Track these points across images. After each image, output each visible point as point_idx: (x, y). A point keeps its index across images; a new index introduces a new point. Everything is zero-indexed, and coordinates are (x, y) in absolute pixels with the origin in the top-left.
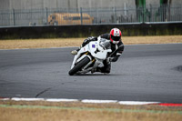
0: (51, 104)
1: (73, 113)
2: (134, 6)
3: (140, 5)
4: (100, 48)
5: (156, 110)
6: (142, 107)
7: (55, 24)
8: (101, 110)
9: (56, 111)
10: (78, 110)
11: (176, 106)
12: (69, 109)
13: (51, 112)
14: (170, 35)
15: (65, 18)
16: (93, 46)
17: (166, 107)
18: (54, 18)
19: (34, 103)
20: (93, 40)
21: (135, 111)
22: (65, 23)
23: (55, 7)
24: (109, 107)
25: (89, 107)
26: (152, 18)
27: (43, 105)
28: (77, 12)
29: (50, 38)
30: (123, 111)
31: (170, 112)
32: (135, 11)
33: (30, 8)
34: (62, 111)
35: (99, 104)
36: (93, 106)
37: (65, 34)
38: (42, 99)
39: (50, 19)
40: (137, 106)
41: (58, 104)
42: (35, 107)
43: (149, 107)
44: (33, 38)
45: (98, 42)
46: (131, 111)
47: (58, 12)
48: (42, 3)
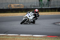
0: (9, 36)
1: (17, 39)
2: (38, 2)
3: (41, 1)
4: (31, 16)
5: (46, 38)
6: (41, 37)
7: (11, 8)
8: (27, 38)
9: (11, 39)
10: (19, 38)
11: (53, 37)
12: (15, 38)
13: (9, 39)
14: (51, 12)
15: (14, 6)
16: (28, 15)
17: (49, 37)
18: (10, 6)
19: (3, 36)
20: (29, 13)
21: (39, 38)
22: (14, 8)
23: (11, 2)
24: (30, 37)
25: (23, 37)
26: (45, 6)
27: (6, 36)
28: (18, 4)
29: (9, 13)
30: (34, 38)
31: (51, 39)
32: (39, 4)
33: (2, 2)
34: (13, 39)
35: (26, 36)
36: (24, 37)
37: (14, 12)
38: (6, 34)
39: (9, 6)
40: (39, 37)
41: (12, 36)
42: (3, 37)
43: (43, 37)
44: (3, 13)
45: (30, 14)
46: (37, 39)
47: (12, 4)
48: (6, 1)
